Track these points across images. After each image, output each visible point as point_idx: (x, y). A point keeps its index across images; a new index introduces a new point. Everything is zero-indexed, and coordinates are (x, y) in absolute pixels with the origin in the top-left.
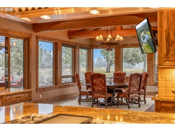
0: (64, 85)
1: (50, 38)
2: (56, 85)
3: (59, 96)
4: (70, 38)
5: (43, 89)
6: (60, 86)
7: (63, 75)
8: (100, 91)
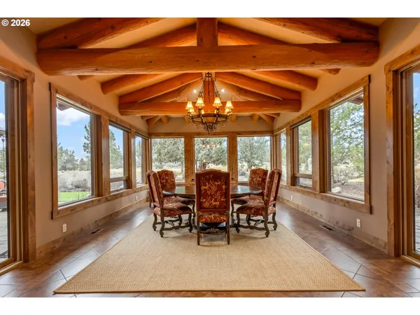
0: (114, 195)
1: (86, 102)
2: (99, 196)
3: (105, 218)
4: (122, 114)
5: (71, 211)
6: (106, 198)
7: (111, 177)
8: (215, 207)
